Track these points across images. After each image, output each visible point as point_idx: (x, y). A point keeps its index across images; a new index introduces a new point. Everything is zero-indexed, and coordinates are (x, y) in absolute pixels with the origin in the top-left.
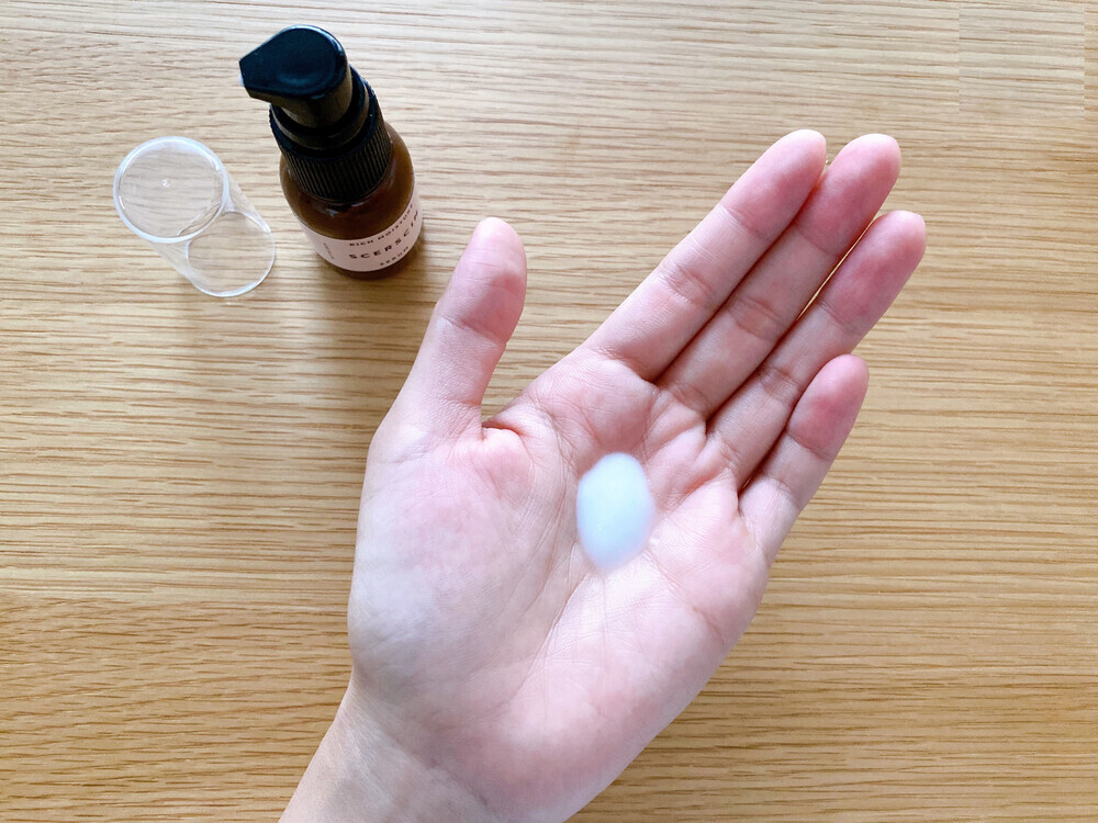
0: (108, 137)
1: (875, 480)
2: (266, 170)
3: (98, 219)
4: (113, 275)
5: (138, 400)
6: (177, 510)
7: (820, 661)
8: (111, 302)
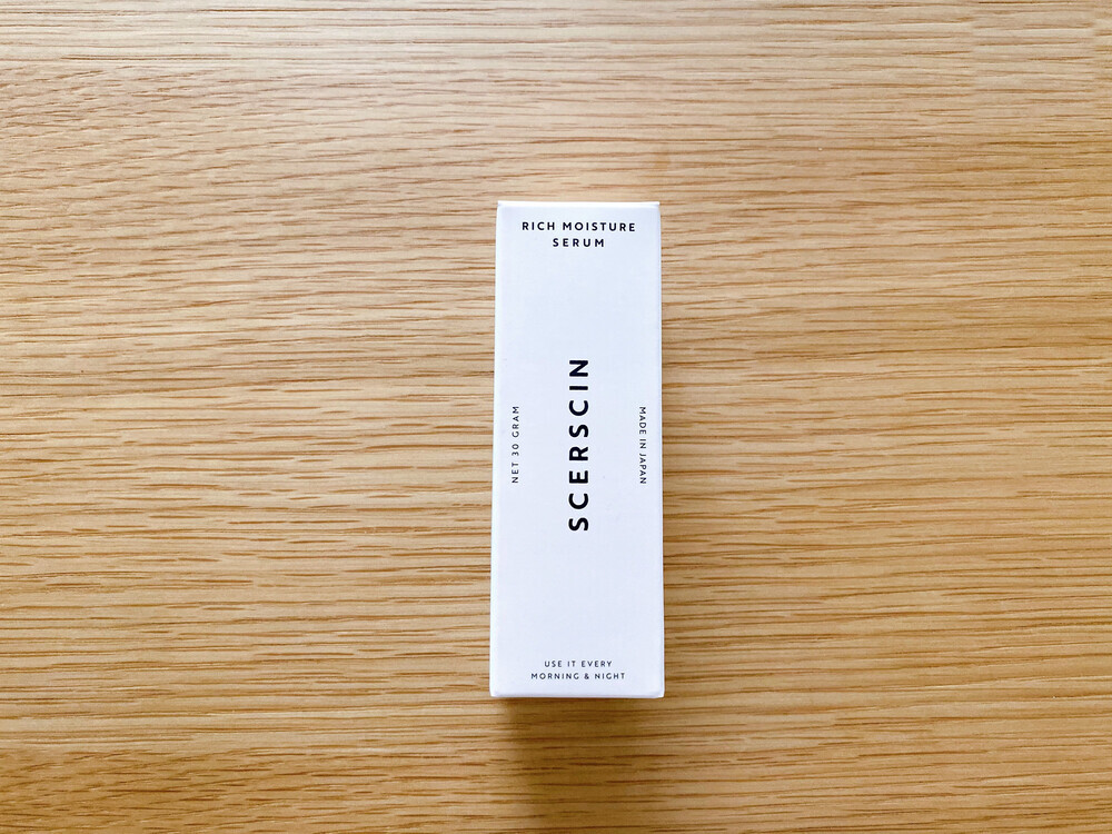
0: (99, 188)
1: (1045, 561)
2: (291, 218)
3: (94, 292)
4: (117, 359)
5: (158, 510)
6: (212, 641)
7: (984, 783)
8: (119, 392)
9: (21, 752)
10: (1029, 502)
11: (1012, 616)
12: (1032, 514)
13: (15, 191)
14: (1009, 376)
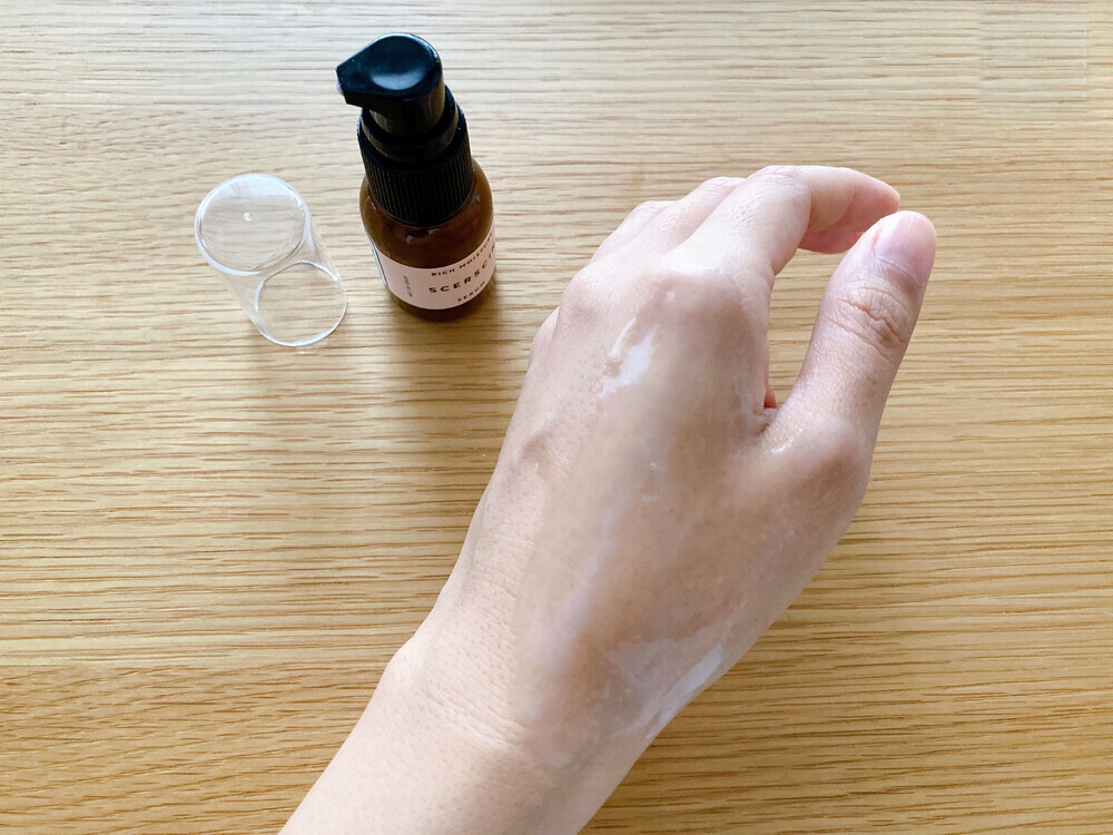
0: (176, 199)
1: (983, 494)
2: (334, 221)
3: (165, 277)
4: (183, 331)
5: (209, 454)
6: (253, 566)
7: (949, 691)
8: (181, 357)
9: (71, 668)
10: (966, 445)
11: (959, 541)
12: (970, 455)
13: (107, 201)
14: (937, 342)
